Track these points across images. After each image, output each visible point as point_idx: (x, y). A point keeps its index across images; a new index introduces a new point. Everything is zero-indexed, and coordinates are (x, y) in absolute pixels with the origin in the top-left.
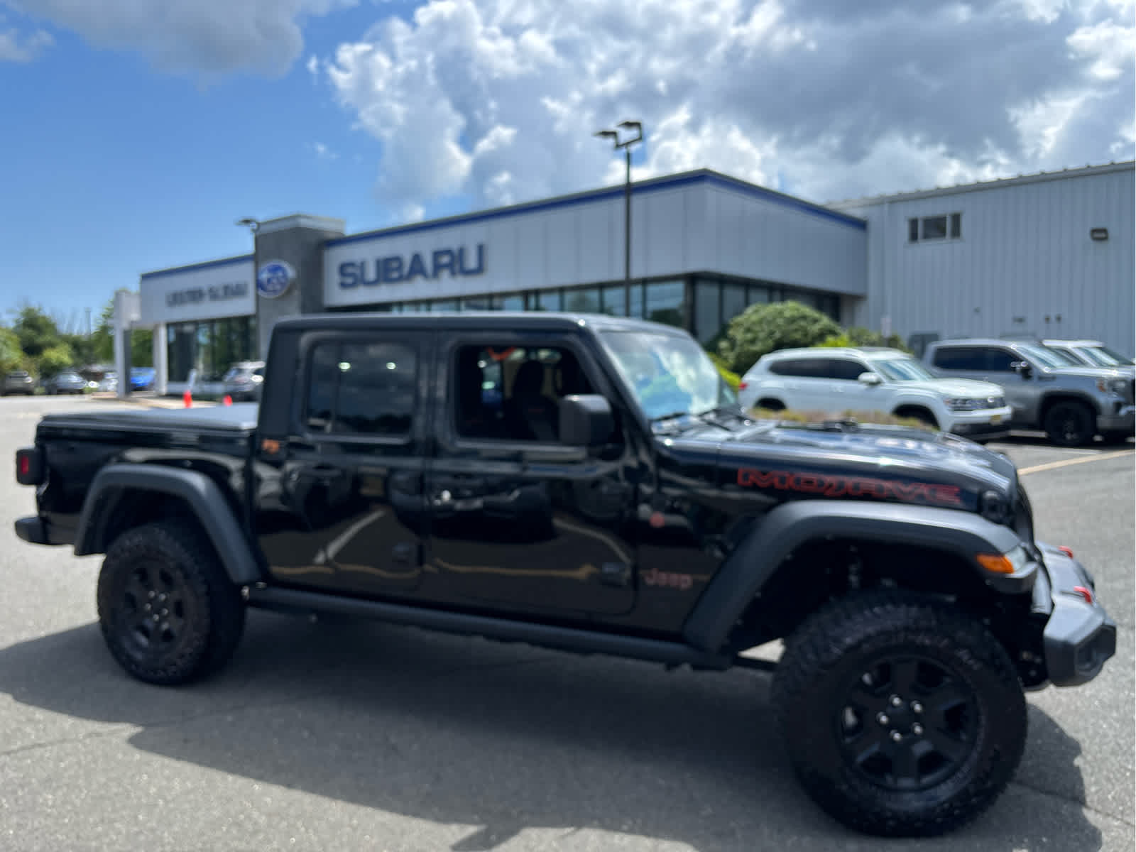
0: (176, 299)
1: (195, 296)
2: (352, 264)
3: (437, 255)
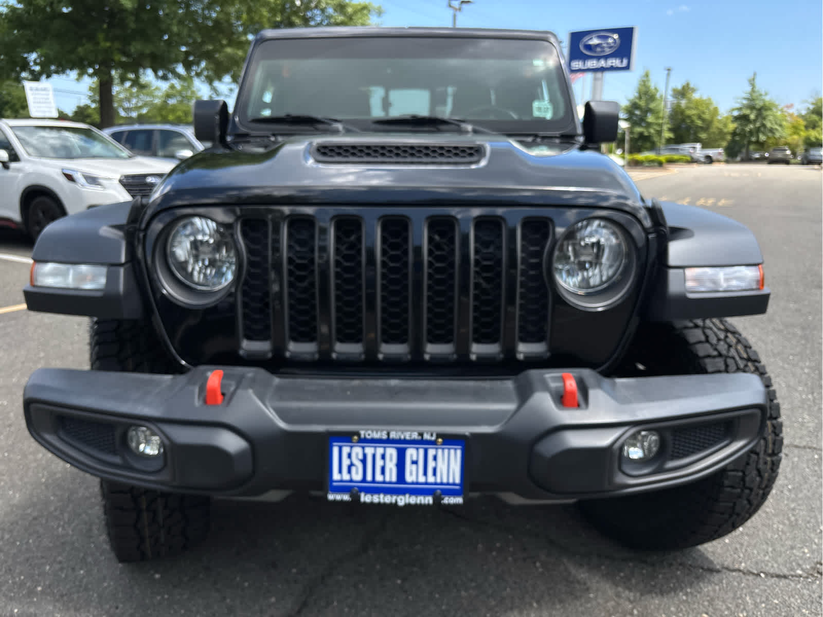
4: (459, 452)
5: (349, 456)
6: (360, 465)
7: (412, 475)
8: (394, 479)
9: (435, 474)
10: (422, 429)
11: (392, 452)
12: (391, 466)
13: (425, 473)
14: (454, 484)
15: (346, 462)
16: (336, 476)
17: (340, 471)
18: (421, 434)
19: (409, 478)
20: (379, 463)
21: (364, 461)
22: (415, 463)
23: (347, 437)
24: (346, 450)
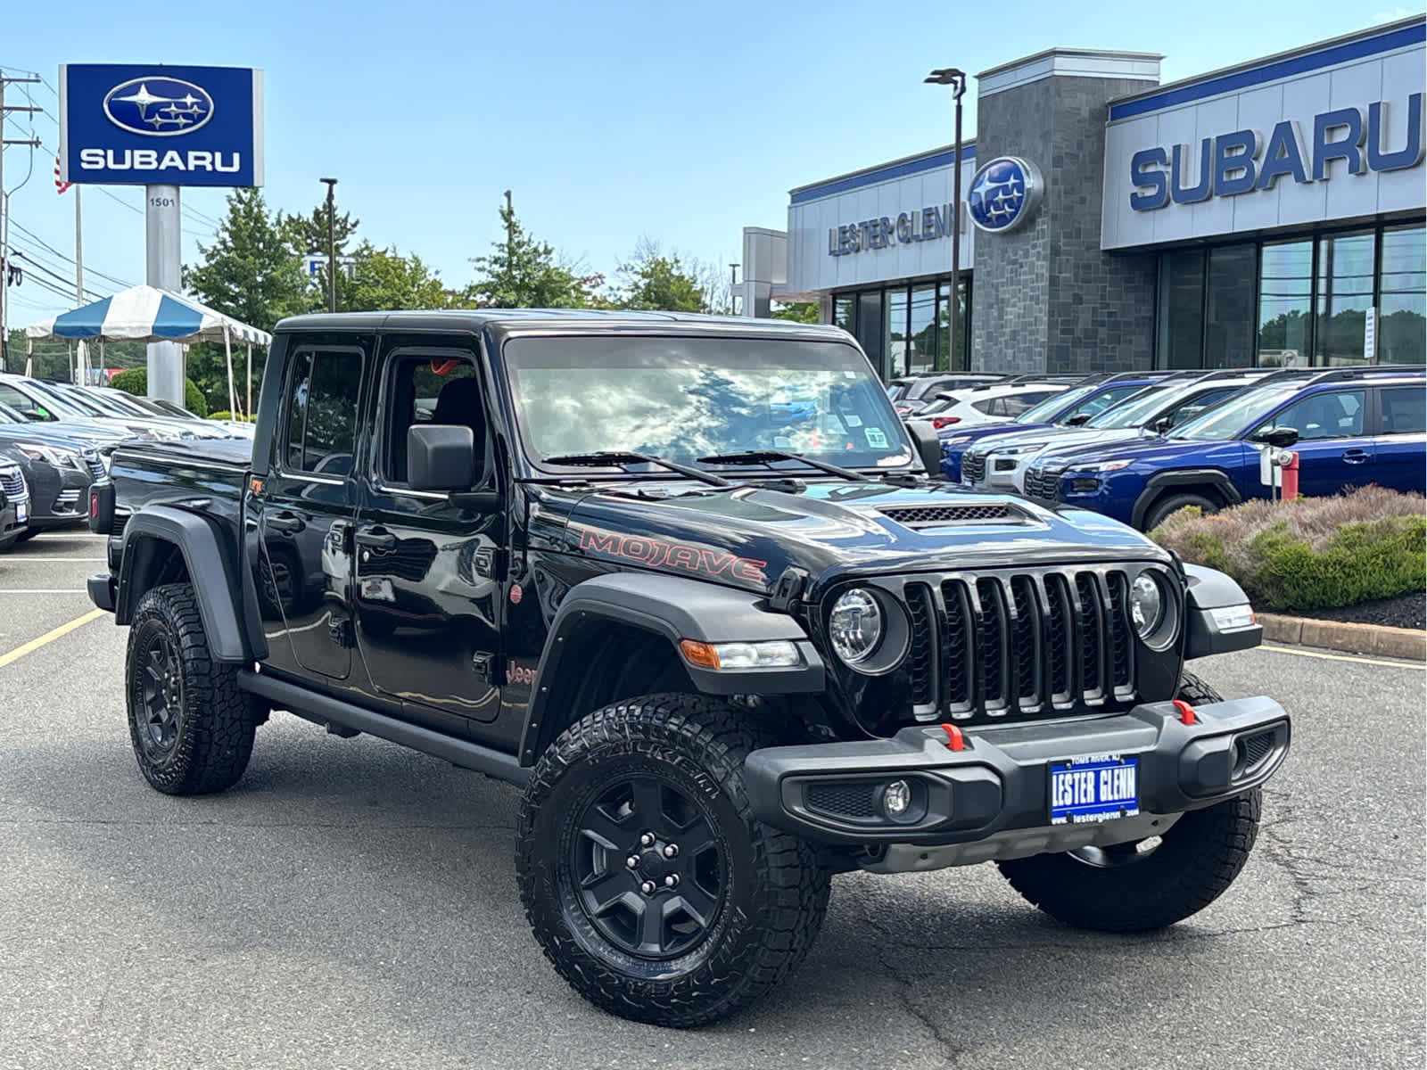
0: (846, 243)
1: (877, 234)
2: (1158, 155)
3: (1326, 123)
4: (1133, 769)
5: (1063, 783)
6: (1069, 789)
7: (1105, 795)
8: (1093, 801)
9: (1118, 792)
10: (1111, 753)
11: (1091, 775)
12: (1091, 788)
13: (1112, 793)
14: (1131, 799)
15: (1061, 789)
16: (1055, 803)
17: (1057, 799)
18: (1111, 757)
19: (1103, 798)
20: (1083, 786)
21: (1073, 786)
22: (1106, 783)
23: (1062, 766)
24: (1061, 777)
